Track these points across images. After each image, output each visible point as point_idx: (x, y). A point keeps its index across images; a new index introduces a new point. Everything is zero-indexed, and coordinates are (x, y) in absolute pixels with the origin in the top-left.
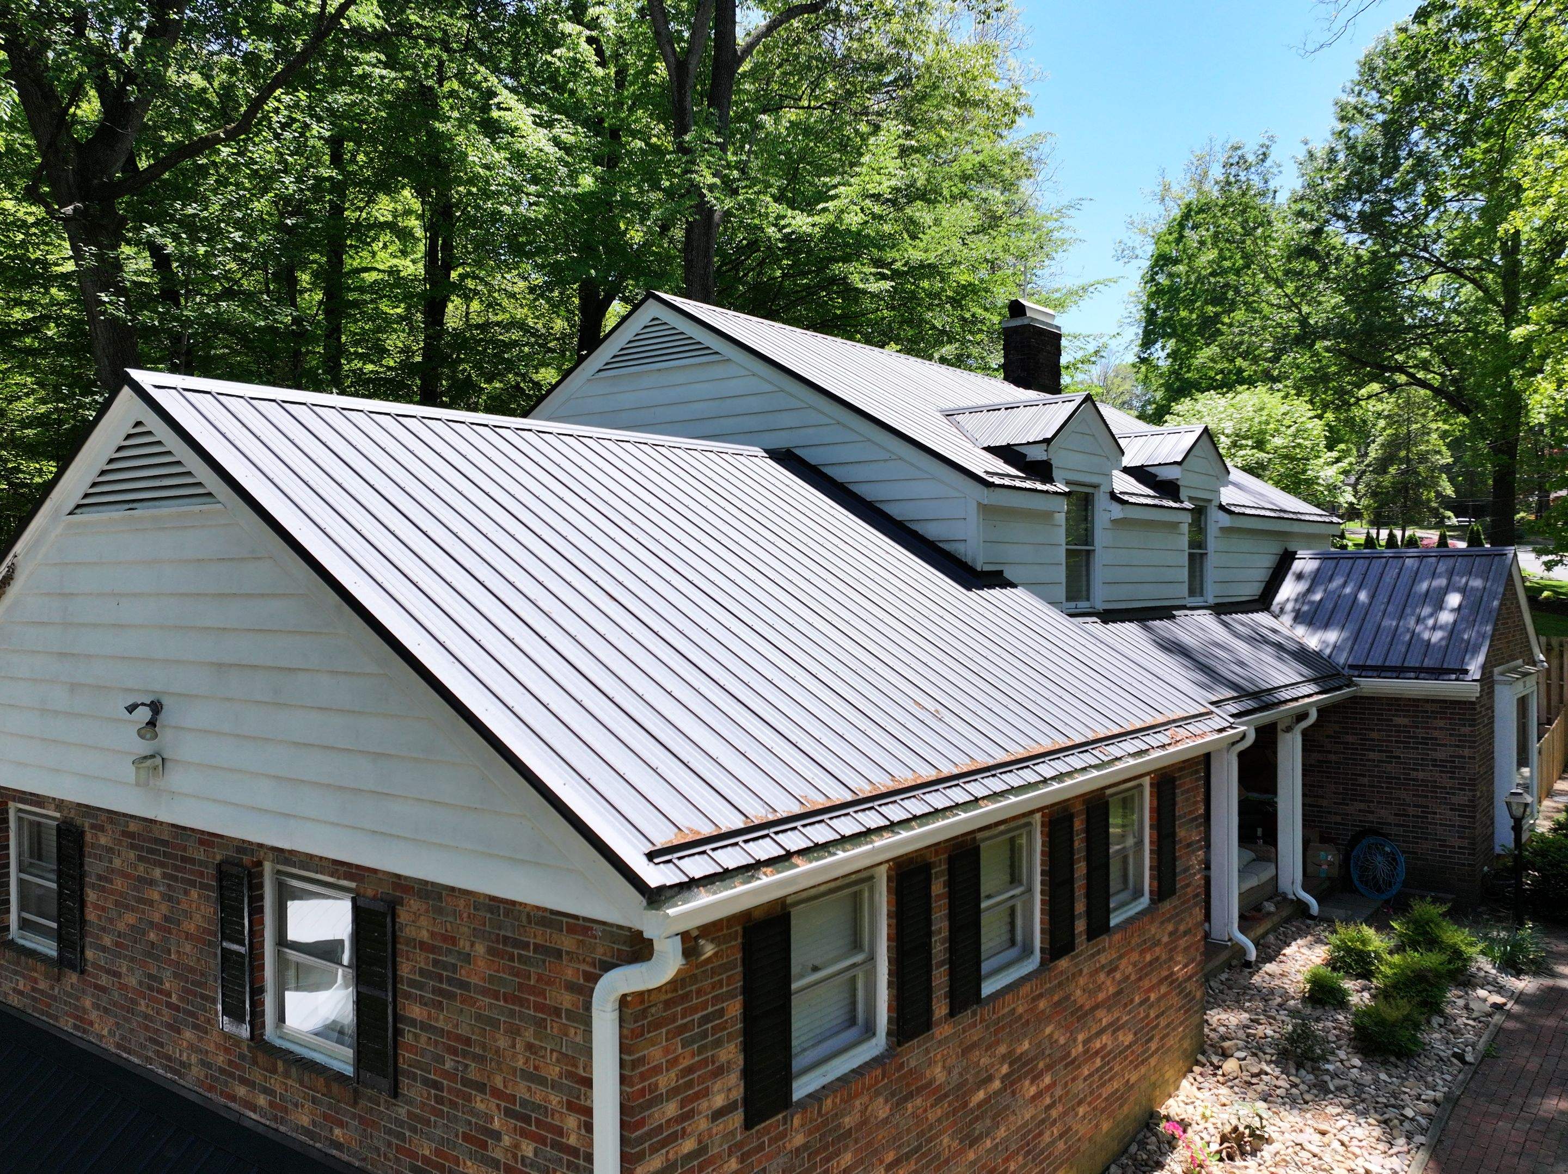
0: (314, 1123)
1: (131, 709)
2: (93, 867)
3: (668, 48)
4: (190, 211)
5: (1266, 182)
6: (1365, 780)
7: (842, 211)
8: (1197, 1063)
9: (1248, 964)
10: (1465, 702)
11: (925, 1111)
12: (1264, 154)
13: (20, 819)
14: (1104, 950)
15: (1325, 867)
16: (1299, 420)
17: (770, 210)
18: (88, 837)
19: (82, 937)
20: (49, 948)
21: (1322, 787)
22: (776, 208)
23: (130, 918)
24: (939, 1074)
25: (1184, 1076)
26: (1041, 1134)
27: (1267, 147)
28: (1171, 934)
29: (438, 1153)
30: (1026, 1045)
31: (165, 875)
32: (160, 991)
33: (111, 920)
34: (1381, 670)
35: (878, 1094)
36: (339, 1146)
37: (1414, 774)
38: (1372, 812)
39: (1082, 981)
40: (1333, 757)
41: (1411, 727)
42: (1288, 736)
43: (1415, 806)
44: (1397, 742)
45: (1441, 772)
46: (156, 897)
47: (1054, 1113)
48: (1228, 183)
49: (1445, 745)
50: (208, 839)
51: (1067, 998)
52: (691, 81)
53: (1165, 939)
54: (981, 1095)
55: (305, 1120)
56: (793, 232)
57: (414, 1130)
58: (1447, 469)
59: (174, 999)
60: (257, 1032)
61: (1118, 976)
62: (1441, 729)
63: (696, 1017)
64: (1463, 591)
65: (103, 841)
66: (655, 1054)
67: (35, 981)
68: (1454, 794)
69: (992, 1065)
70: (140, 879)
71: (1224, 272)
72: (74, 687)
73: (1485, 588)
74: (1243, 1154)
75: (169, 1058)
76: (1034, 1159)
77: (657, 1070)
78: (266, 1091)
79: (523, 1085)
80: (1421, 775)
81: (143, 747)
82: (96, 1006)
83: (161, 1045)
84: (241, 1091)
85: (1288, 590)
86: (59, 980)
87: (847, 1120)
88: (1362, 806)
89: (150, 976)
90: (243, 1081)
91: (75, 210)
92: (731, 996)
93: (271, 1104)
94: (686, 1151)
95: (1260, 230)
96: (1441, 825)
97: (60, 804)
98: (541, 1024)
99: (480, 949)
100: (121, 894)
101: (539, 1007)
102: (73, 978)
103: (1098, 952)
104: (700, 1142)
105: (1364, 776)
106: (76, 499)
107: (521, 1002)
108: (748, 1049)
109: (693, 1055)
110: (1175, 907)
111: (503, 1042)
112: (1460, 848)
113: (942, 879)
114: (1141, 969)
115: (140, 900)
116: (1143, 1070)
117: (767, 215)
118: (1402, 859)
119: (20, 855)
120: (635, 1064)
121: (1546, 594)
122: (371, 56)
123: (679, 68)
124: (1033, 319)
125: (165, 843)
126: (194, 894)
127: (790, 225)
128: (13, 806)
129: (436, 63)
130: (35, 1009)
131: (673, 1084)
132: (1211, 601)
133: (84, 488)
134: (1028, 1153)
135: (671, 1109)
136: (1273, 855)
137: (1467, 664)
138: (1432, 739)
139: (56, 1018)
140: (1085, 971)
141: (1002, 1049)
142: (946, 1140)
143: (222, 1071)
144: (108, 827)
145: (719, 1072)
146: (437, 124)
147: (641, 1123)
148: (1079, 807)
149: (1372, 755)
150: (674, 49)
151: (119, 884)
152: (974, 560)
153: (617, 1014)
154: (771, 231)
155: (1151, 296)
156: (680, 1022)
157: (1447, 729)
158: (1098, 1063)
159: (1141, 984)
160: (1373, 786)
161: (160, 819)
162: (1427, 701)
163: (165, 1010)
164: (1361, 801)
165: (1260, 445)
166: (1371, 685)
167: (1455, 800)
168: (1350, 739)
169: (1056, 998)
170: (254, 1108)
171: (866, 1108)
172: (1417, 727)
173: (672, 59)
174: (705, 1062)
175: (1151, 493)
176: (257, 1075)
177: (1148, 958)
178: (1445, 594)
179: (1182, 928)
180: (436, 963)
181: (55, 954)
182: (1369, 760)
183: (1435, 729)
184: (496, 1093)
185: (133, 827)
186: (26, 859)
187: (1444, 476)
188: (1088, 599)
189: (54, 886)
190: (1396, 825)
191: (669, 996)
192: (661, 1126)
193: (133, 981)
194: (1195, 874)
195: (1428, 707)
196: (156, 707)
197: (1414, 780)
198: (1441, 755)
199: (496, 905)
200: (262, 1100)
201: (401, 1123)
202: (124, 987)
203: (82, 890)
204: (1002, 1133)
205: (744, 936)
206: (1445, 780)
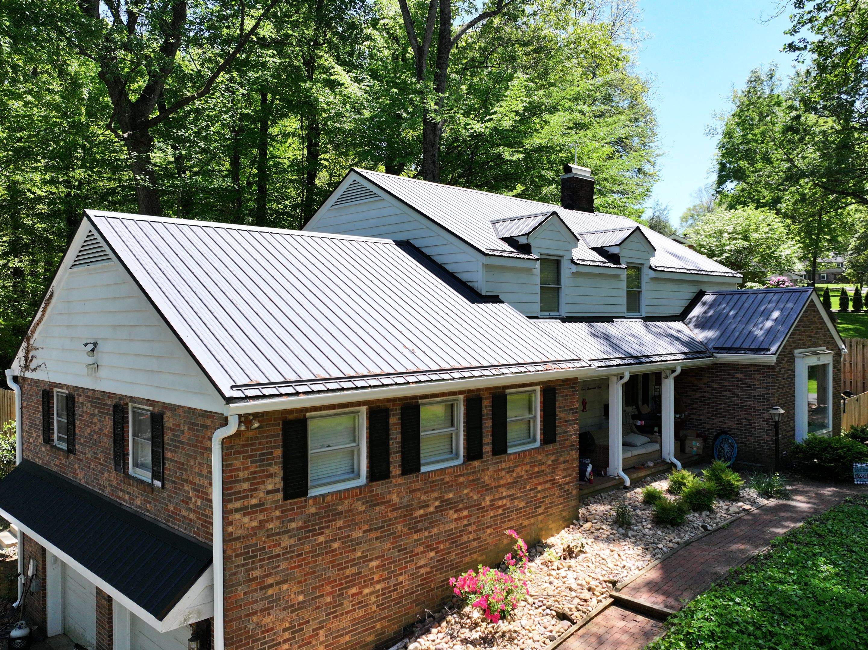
0: (141, 503)
1: (86, 345)
2: (78, 411)
3: (413, 40)
4: (180, 133)
5: (772, 90)
6: (722, 407)
7: (500, 120)
8: (573, 524)
9: (626, 487)
10: (769, 366)
11: (387, 512)
12: (771, 74)
13: (58, 396)
14: (504, 461)
15: (695, 449)
16: (772, 224)
17: (461, 121)
18: (76, 400)
19: (74, 440)
20: (64, 446)
21: (701, 410)
22: (463, 120)
23: (89, 430)
24: (395, 498)
25: (564, 529)
26: (461, 536)
27: (773, 70)
28: (553, 461)
29: (175, 508)
30: (451, 495)
31: (99, 412)
32: (97, 459)
33: (83, 432)
34: (729, 350)
35: (358, 500)
36: (148, 511)
37: (745, 403)
38: (725, 423)
39: (488, 473)
40: (707, 395)
41: (744, 379)
42: (667, 380)
43: (746, 419)
44: (737, 386)
45: (758, 402)
46: (96, 421)
47: (470, 529)
48: (749, 92)
49: (760, 388)
50: (111, 395)
51: (479, 479)
52: (425, 57)
53: (549, 462)
54: (422, 512)
55: (139, 503)
56: (475, 131)
57: (169, 501)
59: (102, 461)
60: (126, 471)
61: (514, 474)
62: (758, 380)
63: (258, 453)
64: (781, 310)
65: (81, 400)
66: (237, 464)
67: (61, 460)
68: (764, 413)
69: (429, 501)
70: (92, 414)
71: (748, 143)
72: (72, 338)
73: (792, 308)
74: (571, 557)
75: (100, 485)
76: (456, 546)
77: (238, 470)
78: (128, 493)
79: (198, 478)
80: (748, 403)
81: (90, 360)
82: (79, 467)
83: (98, 480)
84: (121, 494)
85: (698, 311)
86: (68, 458)
87: (340, 507)
88: (721, 420)
89: (94, 453)
90: (122, 490)
91: (128, 135)
92: (276, 447)
93: (129, 498)
94: (253, 503)
95: (769, 118)
96: (758, 429)
97: (68, 387)
98: (202, 454)
99: (186, 428)
100: (86, 421)
101: (202, 448)
102: (72, 457)
103: (501, 462)
104: (260, 501)
105: (722, 404)
106: (72, 263)
107: (196, 446)
108: (285, 469)
109: (256, 467)
110: (556, 449)
111: (192, 463)
113: (397, 417)
114: (531, 474)
115: (91, 423)
116: (532, 520)
117: (460, 123)
118: (736, 446)
119: (57, 410)
120: (227, 466)
122: (270, 52)
123: (420, 51)
124: (575, 174)
125: (99, 399)
126: (107, 417)
127: (472, 128)
128: (55, 390)
129: (301, 54)
130: (61, 471)
131: (246, 476)
132: (644, 315)
133: (74, 258)
134: (453, 543)
135: (245, 486)
137: (771, 346)
138: (754, 385)
139: (67, 474)
140: (491, 469)
141: (435, 495)
142: (399, 527)
143: (116, 487)
144: (82, 394)
145: (270, 476)
146: (302, 84)
147: (231, 488)
148: (486, 395)
149: (725, 393)
150: (416, 41)
151: (85, 417)
152: (481, 290)
153: (220, 446)
154: (463, 131)
155: (723, 156)
156: (250, 453)
157: (761, 380)
158: (500, 511)
159: (531, 480)
160: (726, 409)
161: (97, 389)
162: (751, 365)
163: (99, 466)
164: (720, 417)
165: (746, 238)
166: (723, 357)
167: (764, 416)
168: (715, 385)
169: (471, 478)
170: (125, 500)
171: (351, 505)
172: (747, 379)
173: (415, 46)
174: (263, 471)
175: (604, 260)
176: (125, 488)
177: (536, 469)
178: (772, 311)
179: (562, 459)
180: (174, 435)
181: (66, 448)
182: (724, 396)
183: (755, 379)
184: (191, 483)
185: (90, 394)
186: (60, 412)
188: (558, 311)
189: (66, 421)
190: (737, 429)
191: (244, 443)
192: (240, 491)
193: (89, 456)
194: (571, 435)
196: (95, 345)
197: (745, 406)
198: (758, 393)
199: (191, 410)
200: (127, 497)
201: (165, 499)
202: (87, 458)
203: (74, 421)
204: (435, 530)
205: (283, 425)
206: (760, 406)
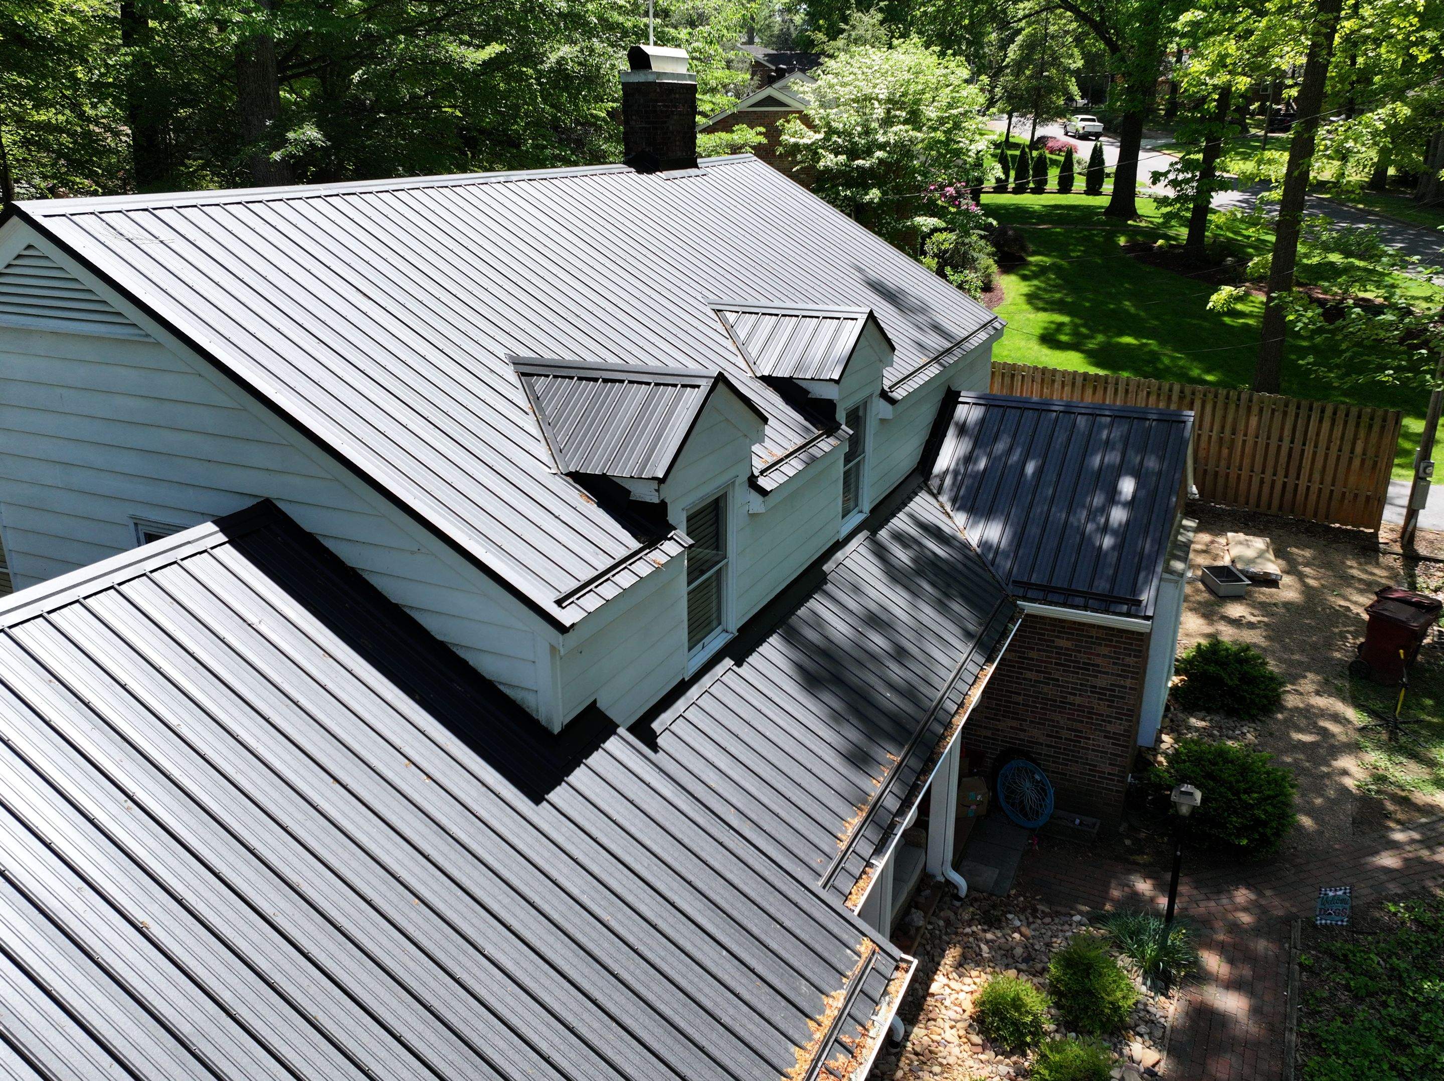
6: (1020, 699)
15: (973, 807)
37: (1071, 698)
38: (1025, 731)
41: (1073, 650)
43: (1068, 729)
44: (1056, 664)
45: (1099, 699)
49: (1104, 673)
58: (1077, 73)
62: (1104, 656)
64: (1137, 474)
68: (1110, 722)
73: (1160, 472)
80: (1078, 700)
85: (951, 452)
88: (1015, 724)
96: (1093, 750)
105: (1019, 694)
112: (1109, 774)
118: (1052, 790)
121: (1160, 242)
124: (659, 75)
136: (924, 840)
137: (1141, 592)
138: (1093, 665)
149: (1029, 675)
157: (1112, 658)
160: (1027, 705)
164: (1013, 718)
167: (1109, 728)
172: (1080, 652)
178: (1119, 477)
182: (1025, 679)
183: (1098, 655)
187: (1074, 79)
188: (719, 623)
190: (1047, 745)
195: (1094, 633)
197: (1070, 704)
198: (1102, 682)
206: (1102, 708)
